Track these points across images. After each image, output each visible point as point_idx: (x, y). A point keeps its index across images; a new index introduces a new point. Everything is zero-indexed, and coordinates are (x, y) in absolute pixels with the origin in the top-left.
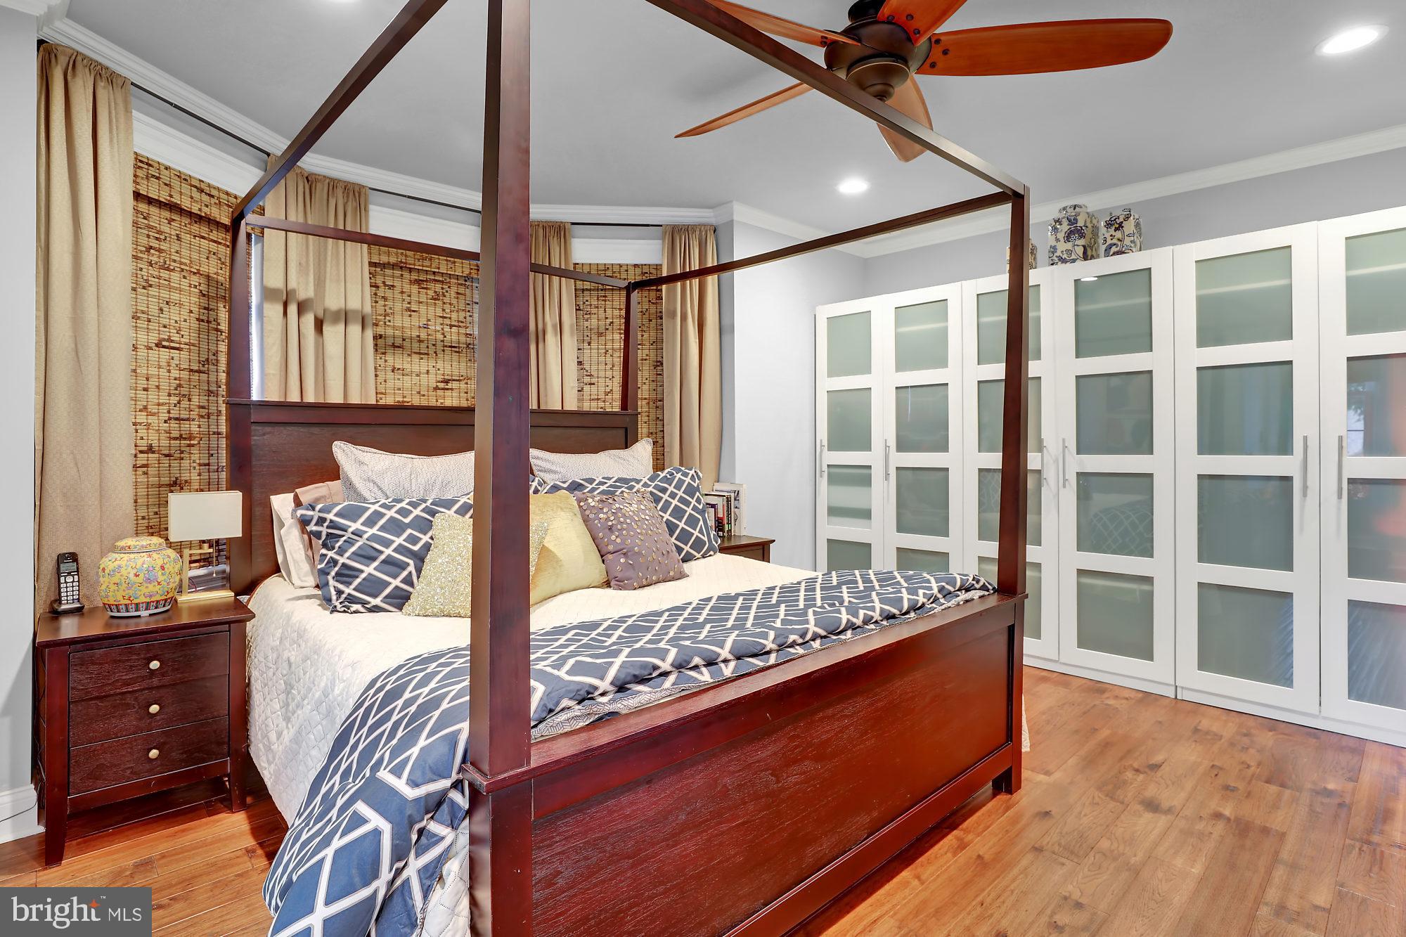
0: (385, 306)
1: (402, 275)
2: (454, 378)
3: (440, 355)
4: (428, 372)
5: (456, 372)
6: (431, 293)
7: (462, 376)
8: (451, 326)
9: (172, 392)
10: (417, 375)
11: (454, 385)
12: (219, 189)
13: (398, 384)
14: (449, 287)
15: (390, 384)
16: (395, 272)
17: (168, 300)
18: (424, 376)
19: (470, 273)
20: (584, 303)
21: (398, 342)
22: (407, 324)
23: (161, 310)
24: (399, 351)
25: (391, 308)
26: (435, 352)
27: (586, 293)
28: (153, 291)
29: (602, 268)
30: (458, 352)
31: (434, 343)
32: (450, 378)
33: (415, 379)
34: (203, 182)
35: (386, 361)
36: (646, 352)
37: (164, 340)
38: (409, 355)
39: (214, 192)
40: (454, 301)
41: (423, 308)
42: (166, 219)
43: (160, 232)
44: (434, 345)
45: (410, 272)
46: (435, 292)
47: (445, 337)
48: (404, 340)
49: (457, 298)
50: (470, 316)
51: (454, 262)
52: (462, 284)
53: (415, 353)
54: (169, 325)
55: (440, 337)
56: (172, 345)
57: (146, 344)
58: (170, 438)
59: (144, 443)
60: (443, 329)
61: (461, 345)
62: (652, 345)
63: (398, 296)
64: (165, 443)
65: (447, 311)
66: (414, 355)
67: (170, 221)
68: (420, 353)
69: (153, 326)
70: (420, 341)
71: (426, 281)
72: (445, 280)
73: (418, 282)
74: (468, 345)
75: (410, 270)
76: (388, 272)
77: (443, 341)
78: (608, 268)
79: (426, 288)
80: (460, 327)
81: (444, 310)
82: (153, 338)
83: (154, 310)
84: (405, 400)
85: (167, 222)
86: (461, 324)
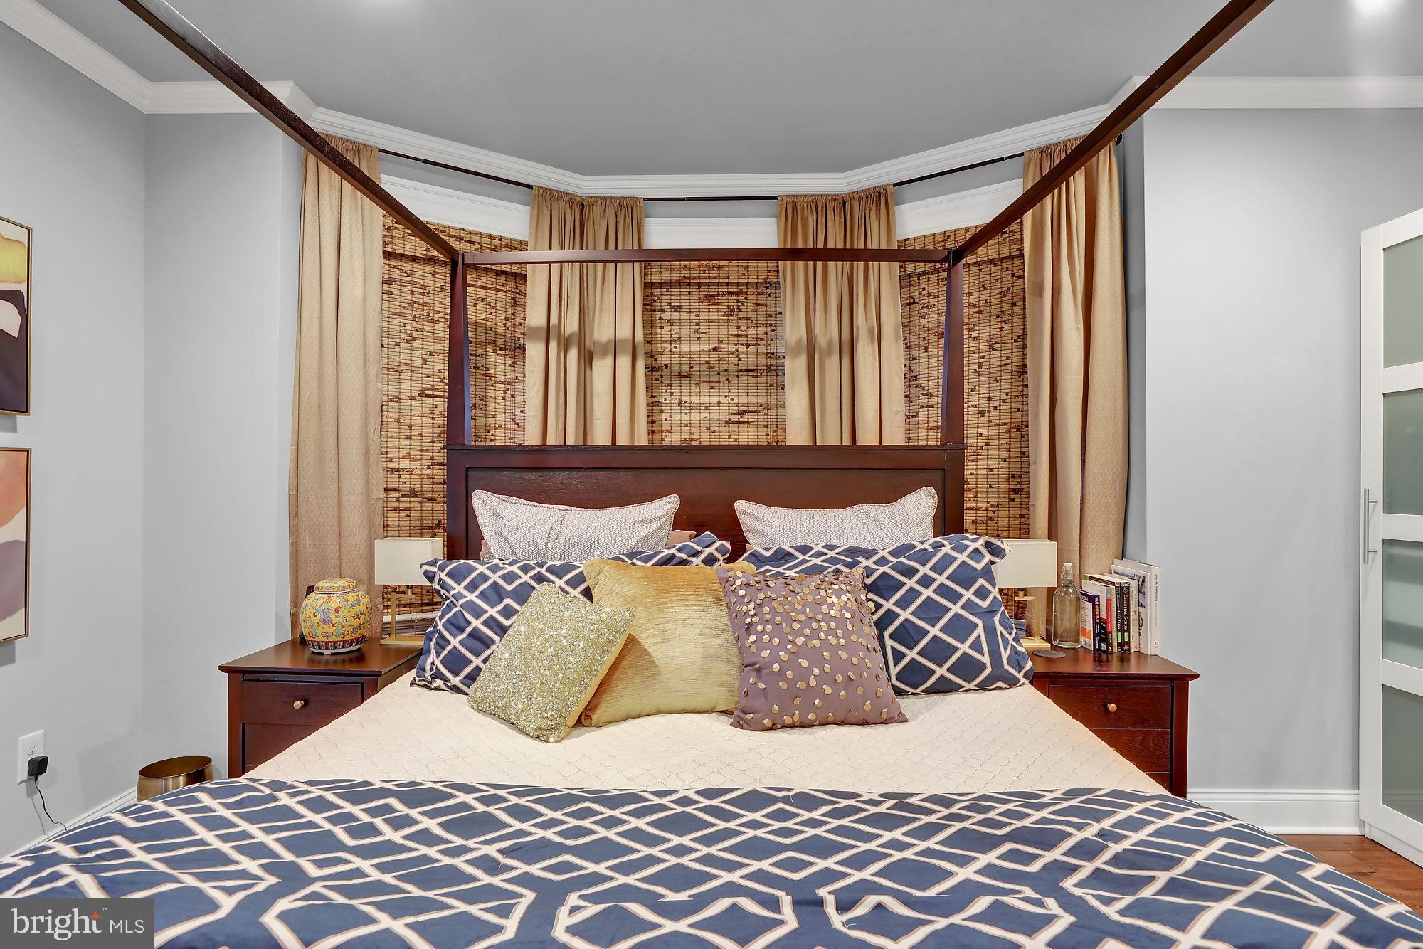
0: (671, 330)
1: (690, 292)
2: (750, 408)
3: (734, 382)
4: (719, 403)
5: (753, 401)
6: (723, 309)
7: (761, 406)
8: (748, 346)
9: (435, 438)
10: (707, 408)
11: (752, 417)
12: (481, 234)
13: (686, 419)
14: (746, 299)
15: (676, 420)
16: (682, 290)
17: (432, 351)
18: (714, 410)
19: (768, 277)
20: (920, 293)
21: (685, 370)
22: (695, 348)
23: (425, 361)
24: (686, 381)
25: (677, 333)
26: (728, 379)
27: (923, 279)
28: (416, 344)
29: (940, 238)
30: (757, 377)
31: (726, 368)
32: (745, 409)
33: (705, 413)
34: (463, 230)
35: (672, 394)
36: (1006, 353)
37: (428, 389)
38: (698, 385)
39: (475, 238)
40: (752, 315)
41: (713, 329)
42: (430, 273)
43: (423, 287)
44: (726, 371)
45: (699, 287)
46: (729, 307)
47: (740, 359)
48: (691, 367)
49: (756, 310)
50: (773, 331)
51: (748, 267)
52: (762, 293)
53: (704, 382)
54: (433, 375)
55: (734, 360)
56: (436, 393)
57: (409, 395)
58: (433, 483)
59: (407, 487)
60: (737, 350)
61: (759, 368)
62: (1016, 341)
63: (685, 317)
64: (427, 487)
65: (742, 327)
66: (703, 385)
67: (434, 274)
68: (710, 382)
69: (416, 377)
70: (710, 368)
71: (718, 295)
72: (741, 290)
73: (708, 298)
74: (769, 367)
75: (699, 285)
76: (675, 291)
77: (737, 365)
78: (949, 237)
79: (718, 304)
80: (759, 345)
81: (738, 327)
82: (416, 389)
83: (417, 361)
84: (693, 437)
85: (431, 275)
86: (760, 342)
